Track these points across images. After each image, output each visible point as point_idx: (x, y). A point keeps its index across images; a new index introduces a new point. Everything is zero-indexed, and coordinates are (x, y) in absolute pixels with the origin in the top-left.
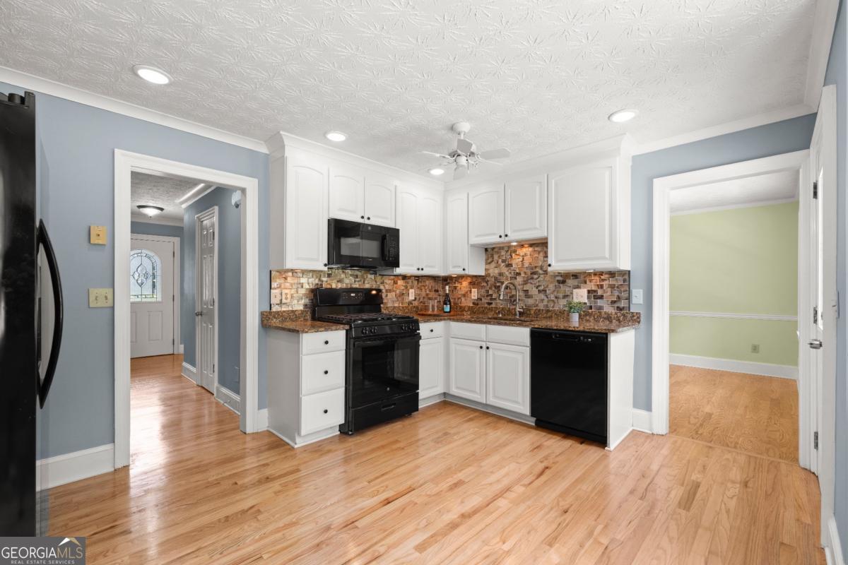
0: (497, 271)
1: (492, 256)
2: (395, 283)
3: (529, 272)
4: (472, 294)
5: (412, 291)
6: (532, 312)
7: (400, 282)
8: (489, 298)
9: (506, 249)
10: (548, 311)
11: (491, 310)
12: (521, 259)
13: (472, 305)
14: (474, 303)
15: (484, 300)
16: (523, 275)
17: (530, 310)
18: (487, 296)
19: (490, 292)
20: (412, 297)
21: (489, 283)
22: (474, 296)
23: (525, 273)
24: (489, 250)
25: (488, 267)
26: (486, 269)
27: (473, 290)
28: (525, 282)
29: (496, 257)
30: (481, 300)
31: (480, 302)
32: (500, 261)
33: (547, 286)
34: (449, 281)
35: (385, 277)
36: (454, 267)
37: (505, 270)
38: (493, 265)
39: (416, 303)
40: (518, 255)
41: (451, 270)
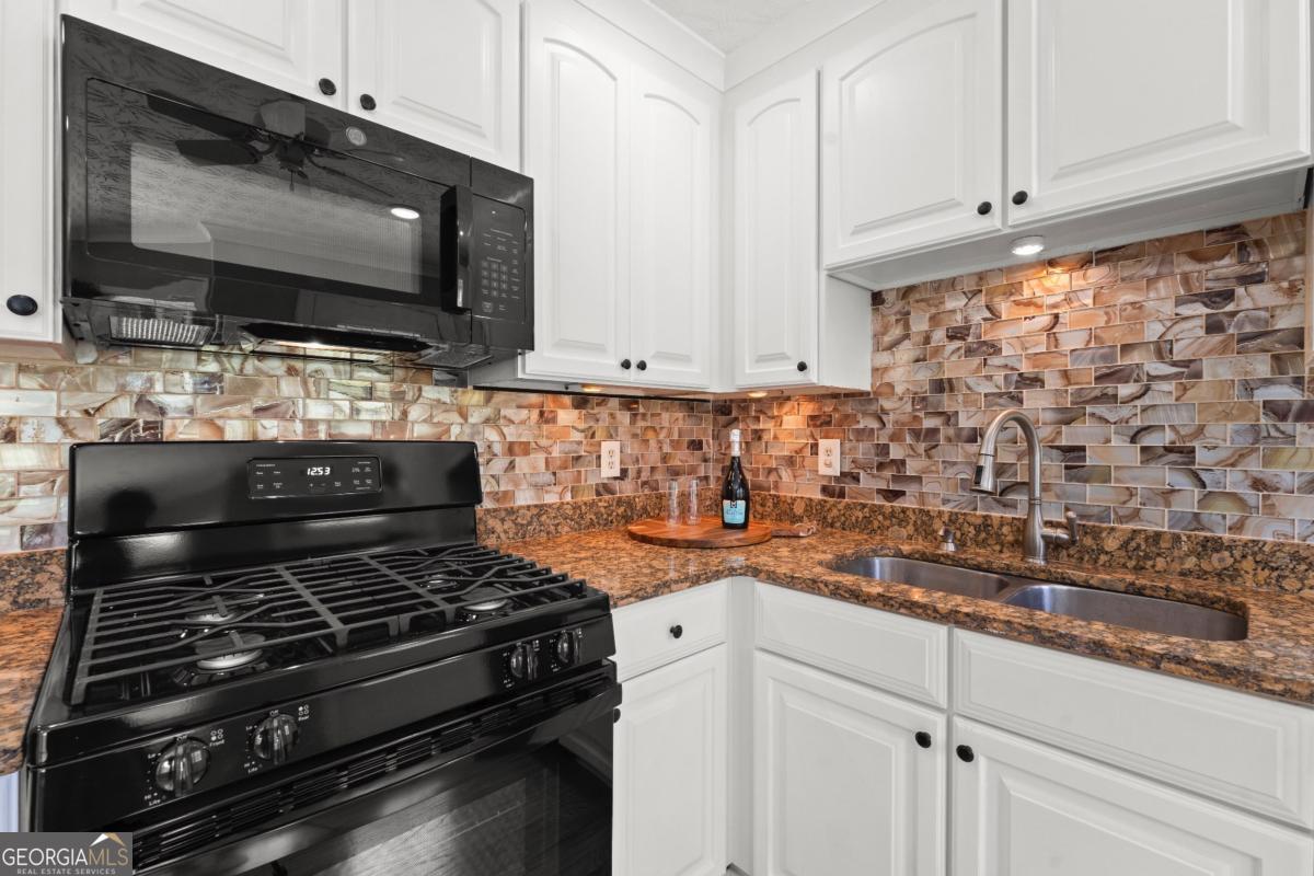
0: (924, 376)
1: (904, 317)
2: (545, 418)
3: (1087, 370)
4: (822, 457)
5: (610, 449)
6: (1111, 544)
7: (567, 416)
8: (888, 473)
9: (971, 285)
10: (1212, 546)
11: (901, 517)
12: (1044, 320)
13: (818, 496)
14: (825, 490)
15: (866, 482)
16: (1052, 381)
17: (1095, 533)
18: (881, 466)
19: (896, 452)
20: (609, 470)
21: (890, 419)
22: (829, 465)
23: (1065, 374)
24: (890, 298)
25: (884, 359)
26: (875, 370)
27: (823, 444)
28: (1067, 417)
29: (919, 324)
30: (856, 479)
31: (849, 487)
32: (939, 335)
33: (1201, 430)
34: (734, 414)
35: (499, 397)
36: (761, 359)
37: (955, 366)
38: (906, 352)
39: (627, 489)
40: (1029, 303)
41: (747, 371)
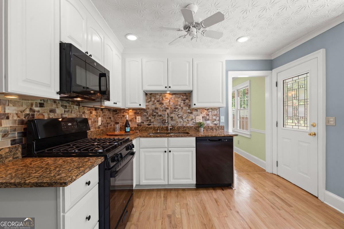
0: (153, 107)
1: (151, 98)
2: (91, 113)
3: (173, 107)
4: (137, 119)
5: (100, 119)
6: (176, 128)
7: (94, 112)
8: (148, 122)
9: (160, 95)
10: (184, 127)
11: (151, 128)
12: (168, 101)
13: (137, 126)
14: (138, 125)
15: (145, 123)
16: (170, 109)
17: (174, 127)
18: (147, 120)
19: (150, 118)
20: (100, 123)
21: (149, 113)
22: (138, 121)
23: (171, 108)
24: (148, 94)
25: (147, 104)
26: (146, 105)
27: (137, 117)
28: (171, 113)
29: (153, 99)
30: (143, 123)
31: (142, 124)
32: (156, 101)
33: (183, 115)
34: (118, 112)
35: (85, 108)
36: (131, 103)
37: (158, 105)
38: (151, 103)
39: (102, 128)
40: (167, 98)
41: (129, 105)
